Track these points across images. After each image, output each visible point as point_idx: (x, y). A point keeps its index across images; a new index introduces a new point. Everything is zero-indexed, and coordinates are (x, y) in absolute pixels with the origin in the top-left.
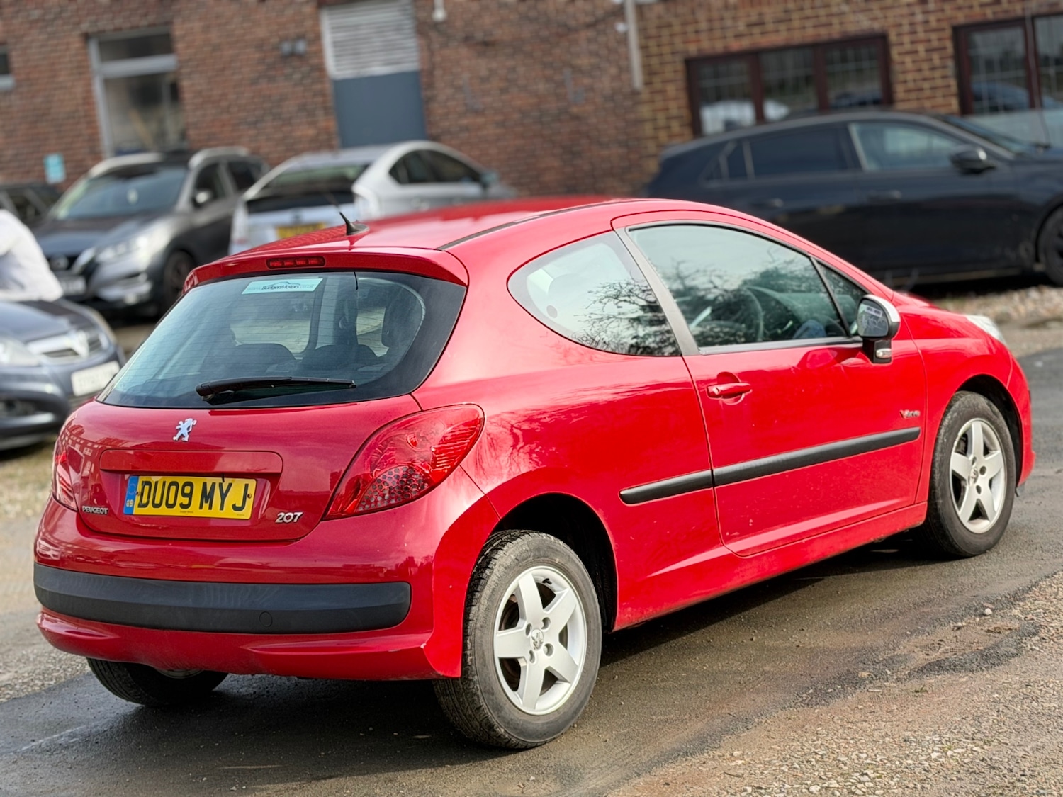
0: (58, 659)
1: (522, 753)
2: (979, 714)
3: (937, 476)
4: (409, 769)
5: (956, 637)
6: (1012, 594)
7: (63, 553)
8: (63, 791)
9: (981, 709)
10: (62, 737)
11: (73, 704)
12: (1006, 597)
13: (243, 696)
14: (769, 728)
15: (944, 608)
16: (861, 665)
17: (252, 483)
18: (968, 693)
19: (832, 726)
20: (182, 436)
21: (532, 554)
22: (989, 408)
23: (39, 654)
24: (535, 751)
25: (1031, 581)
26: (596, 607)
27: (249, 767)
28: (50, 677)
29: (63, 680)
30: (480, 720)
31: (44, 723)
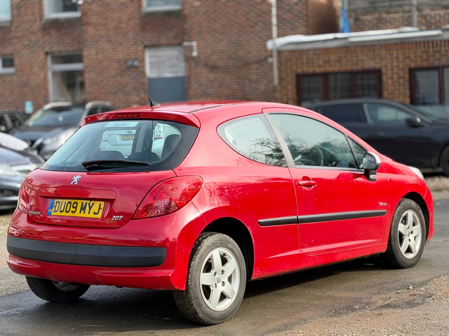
0: (14, 285)
1: (209, 327)
2: (405, 323)
3: (392, 232)
4: (160, 329)
5: (397, 296)
6: (421, 282)
7: (20, 232)
8: (12, 330)
9: (406, 322)
10: (13, 311)
11: (19, 300)
12: (419, 283)
13: (92, 300)
14: (315, 324)
15: (392, 285)
16: (356, 304)
17: (103, 203)
18: (400, 316)
19: (342, 324)
20: (75, 182)
21: (219, 242)
22: (416, 206)
23: (6, 282)
24: (214, 326)
25: (430, 278)
26: (244, 268)
27: (92, 326)
28: (10, 291)
29: (15, 292)
30: (192, 310)
31: (6, 306)
